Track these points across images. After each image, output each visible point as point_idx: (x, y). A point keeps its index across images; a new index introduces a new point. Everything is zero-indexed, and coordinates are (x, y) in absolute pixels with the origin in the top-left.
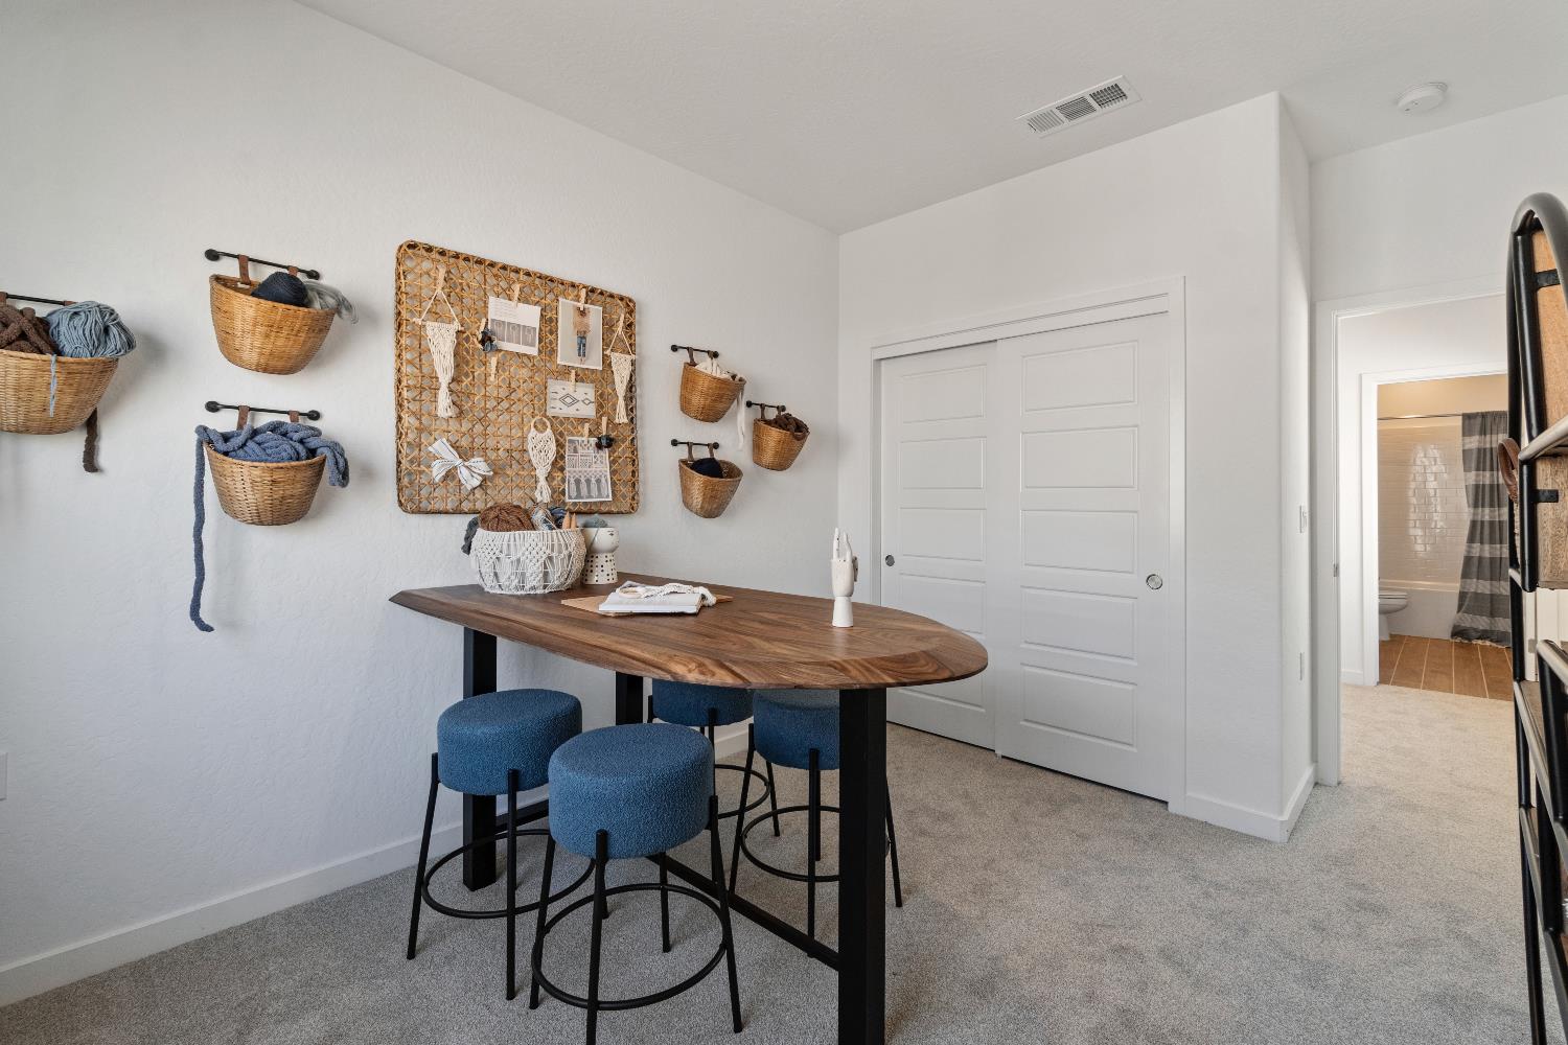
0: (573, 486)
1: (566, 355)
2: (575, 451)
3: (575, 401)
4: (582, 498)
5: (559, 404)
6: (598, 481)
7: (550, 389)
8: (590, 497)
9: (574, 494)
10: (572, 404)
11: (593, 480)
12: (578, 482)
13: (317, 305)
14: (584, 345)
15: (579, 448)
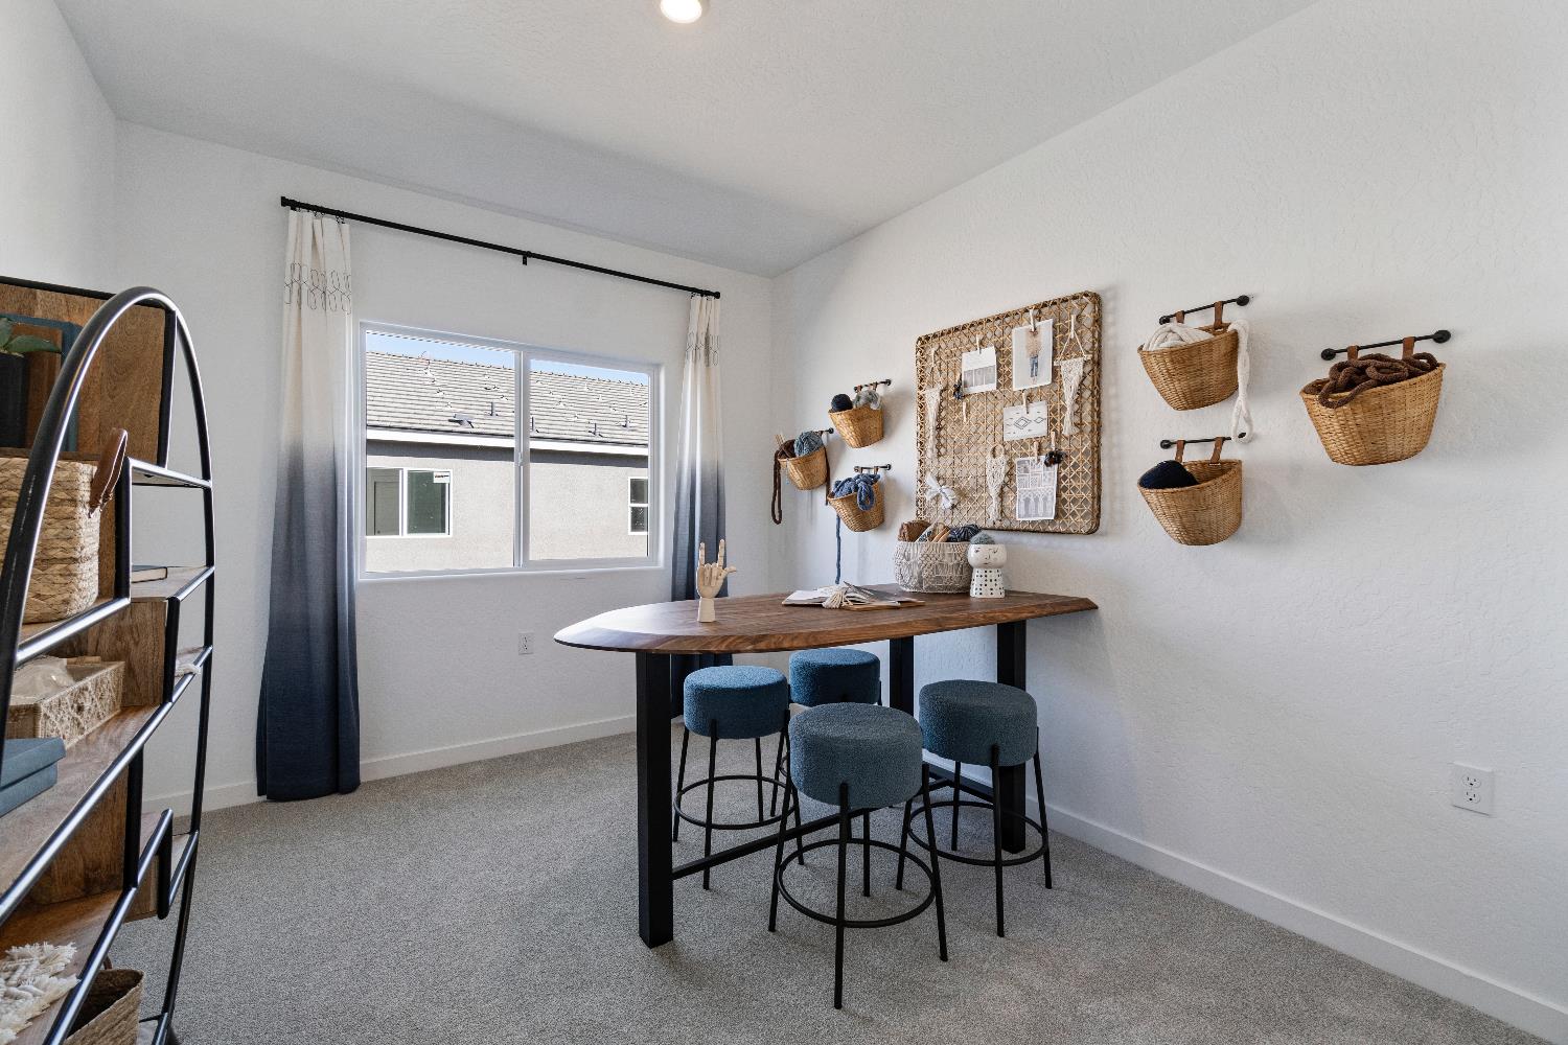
0: (1023, 505)
1: (1021, 381)
2: (1026, 471)
3: (1028, 422)
4: (1030, 516)
5: (1014, 428)
6: (1045, 499)
7: (1006, 417)
8: (1037, 515)
9: (1023, 512)
10: (1024, 426)
11: (1041, 499)
12: (1027, 501)
13: (854, 407)
14: (1037, 364)
15: (1029, 467)
